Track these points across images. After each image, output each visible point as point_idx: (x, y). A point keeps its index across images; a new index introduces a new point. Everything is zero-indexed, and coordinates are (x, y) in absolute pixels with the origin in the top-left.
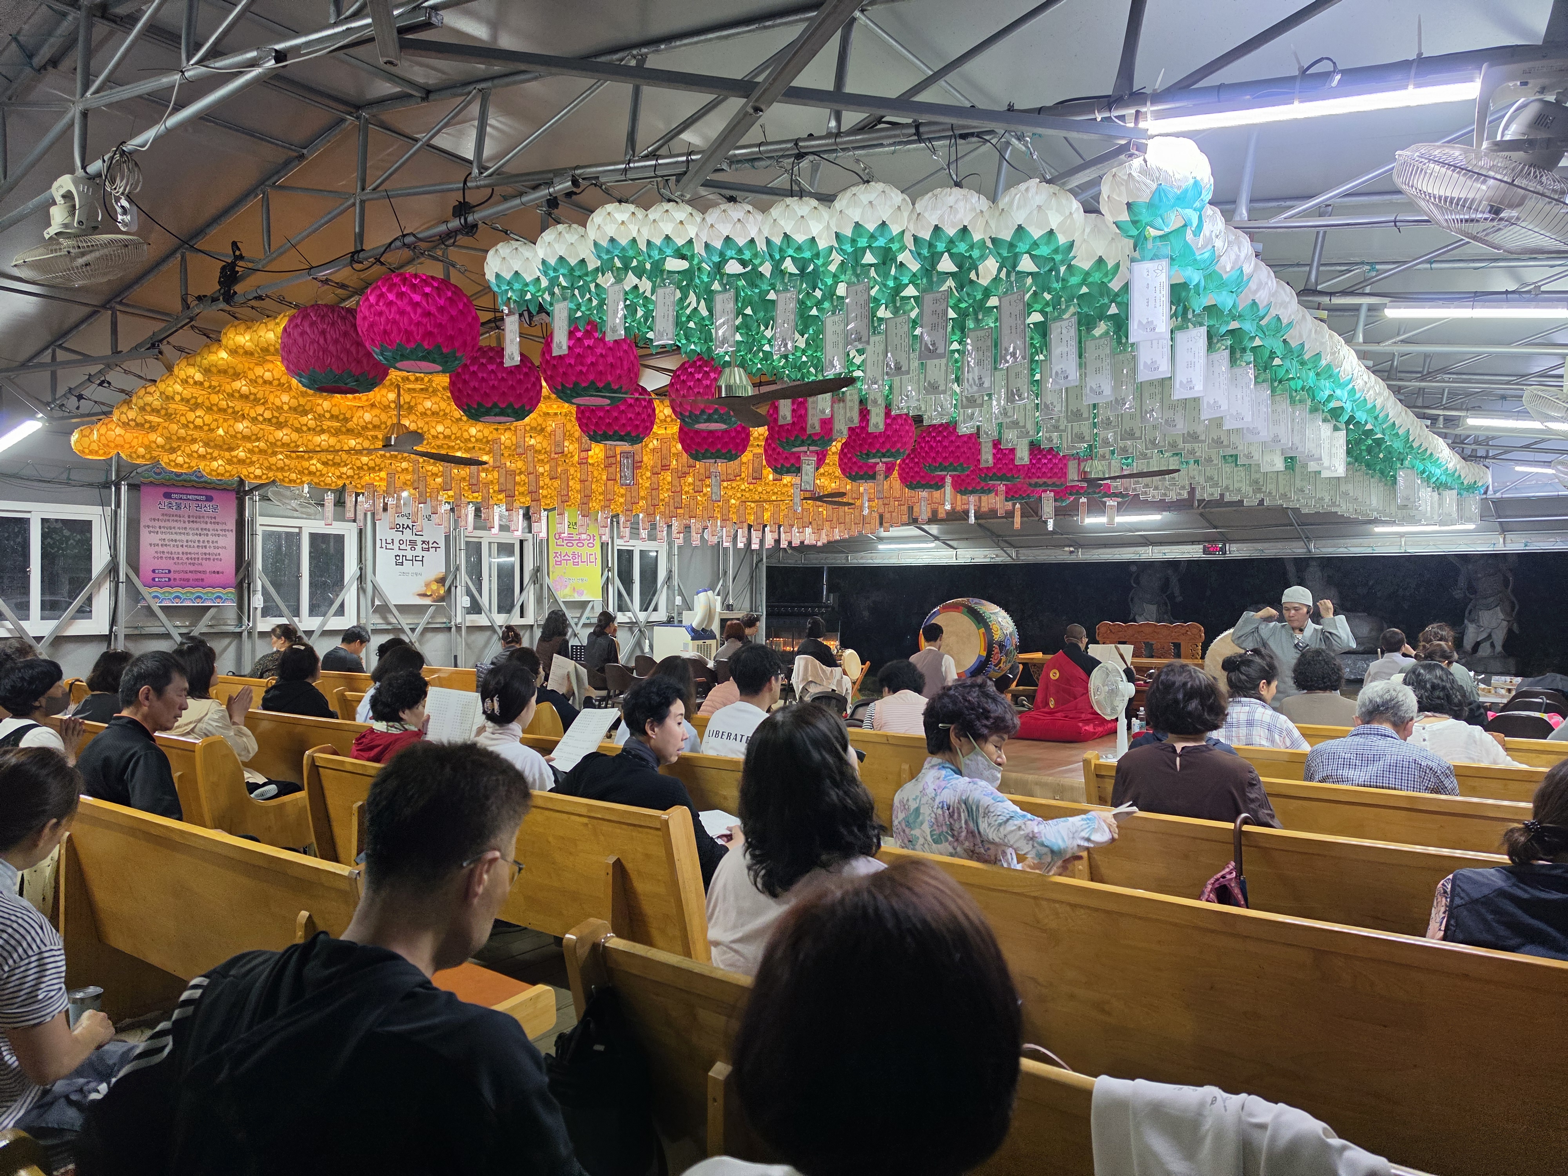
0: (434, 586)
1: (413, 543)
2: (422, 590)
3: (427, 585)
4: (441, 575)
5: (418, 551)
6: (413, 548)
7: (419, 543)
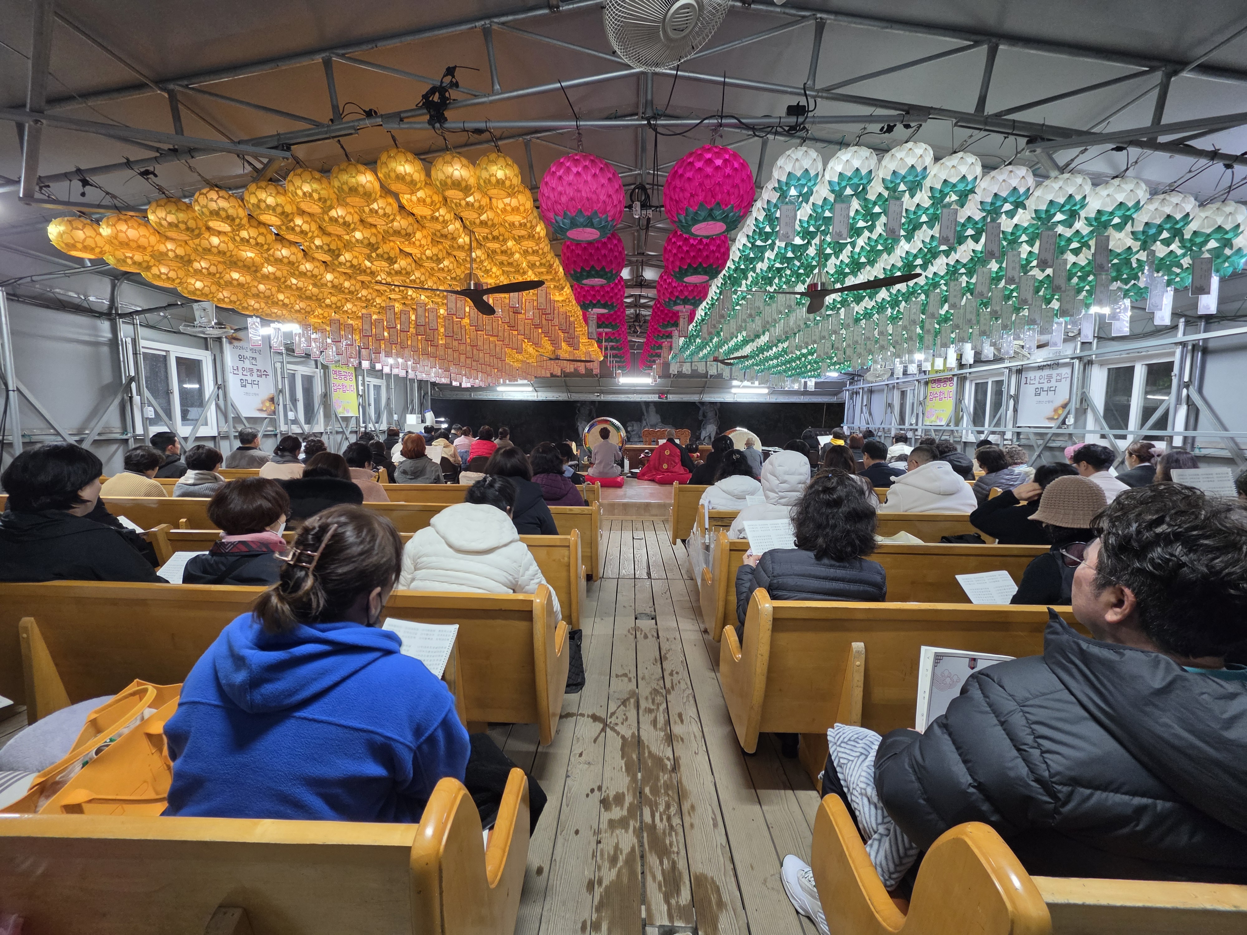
0: (268, 404)
1: (251, 370)
2: (260, 406)
3: (263, 403)
4: (271, 396)
5: (255, 377)
6: (252, 375)
7: (255, 371)
